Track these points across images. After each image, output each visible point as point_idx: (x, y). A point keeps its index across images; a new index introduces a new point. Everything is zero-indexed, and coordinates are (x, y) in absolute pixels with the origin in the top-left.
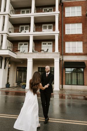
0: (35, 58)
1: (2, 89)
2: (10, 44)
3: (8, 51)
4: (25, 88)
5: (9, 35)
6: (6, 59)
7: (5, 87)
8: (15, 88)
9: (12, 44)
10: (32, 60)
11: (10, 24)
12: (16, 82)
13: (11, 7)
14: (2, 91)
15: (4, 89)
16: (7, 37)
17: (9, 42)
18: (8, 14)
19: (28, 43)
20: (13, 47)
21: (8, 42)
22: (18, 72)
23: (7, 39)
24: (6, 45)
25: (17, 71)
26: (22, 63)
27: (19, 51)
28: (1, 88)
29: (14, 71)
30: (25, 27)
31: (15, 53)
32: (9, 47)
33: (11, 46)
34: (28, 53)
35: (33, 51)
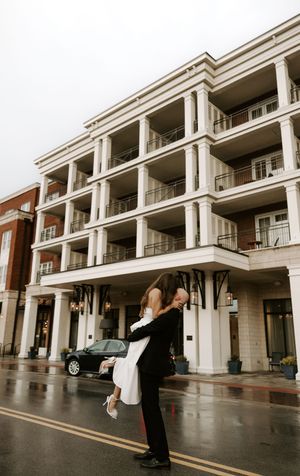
1: (214, 375)
2: (225, 227)
4: (294, 378)
5: (216, 199)
6: (215, 276)
7: (226, 372)
8: (261, 377)
9: (233, 227)
11: (217, 164)
12: (268, 356)
13: (216, 112)
14: (215, 383)
16: (213, 205)
17: (223, 220)
18: (206, 136)
20: (238, 234)
21: (220, 222)
22: (269, 317)
23: (212, 211)
24: (214, 232)
25: (266, 314)
26: (278, 284)
27: (260, 243)
28: (212, 373)
29: (256, 314)
30: (268, 159)
31: (243, 254)
32: (224, 237)
33: (230, 232)
34: (285, 247)
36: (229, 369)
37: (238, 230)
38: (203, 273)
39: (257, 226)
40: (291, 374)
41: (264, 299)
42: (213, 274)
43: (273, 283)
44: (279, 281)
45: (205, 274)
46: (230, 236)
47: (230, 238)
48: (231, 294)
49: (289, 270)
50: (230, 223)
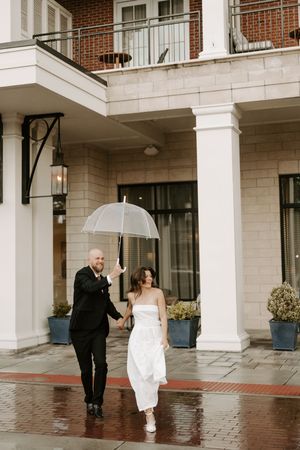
1: (19, 353)
4: (193, 344)
6: (27, 126)
7: (45, 340)
9: (64, 20)
10: (228, 120)
15: (36, 358)
20: (75, 33)
24: (24, 26)
26: (151, 151)
27: (124, 59)
28: (15, 347)
31: (95, 77)
32: (45, 38)
33: (58, 28)
34: (191, 65)
35: (234, 47)
36: (50, 335)
37: (74, 26)
39: (118, 17)
40: (187, 338)
41: (120, 183)
42: (22, 122)
43: (145, 149)
44: (154, 145)
45: (4, 120)
46: (58, 36)
47: (59, 42)
48: (65, 169)
49: (195, 117)
50: (59, 10)
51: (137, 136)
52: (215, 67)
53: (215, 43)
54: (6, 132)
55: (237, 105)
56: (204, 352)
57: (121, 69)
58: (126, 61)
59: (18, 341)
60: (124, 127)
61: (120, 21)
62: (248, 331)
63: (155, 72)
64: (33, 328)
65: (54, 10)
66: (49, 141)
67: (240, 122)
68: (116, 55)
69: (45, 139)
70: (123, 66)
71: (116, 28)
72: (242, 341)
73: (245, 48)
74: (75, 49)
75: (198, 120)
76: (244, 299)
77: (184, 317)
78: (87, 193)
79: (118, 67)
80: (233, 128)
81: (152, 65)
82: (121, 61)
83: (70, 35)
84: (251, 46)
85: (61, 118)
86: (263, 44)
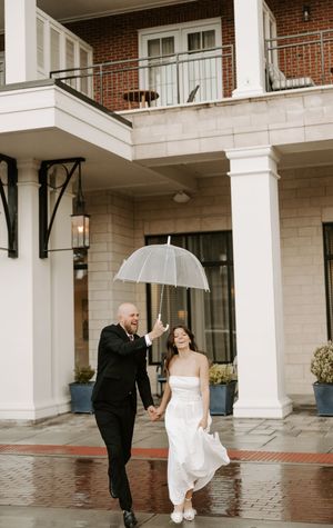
0: (292, 136)
1: (37, 423)
2: (69, 51)
3: (50, 95)
4: (229, 411)
7: (65, 409)
9: (83, 54)
10: (265, 164)
15: (56, 428)
17: (64, 33)
19: (215, 24)
20: (97, 69)
21: (54, 35)
23: (38, 6)
24: (40, 62)
26: (181, 198)
27: (151, 97)
28: (32, 417)
31: (119, 118)
32: (63, 75)
33: (77, 64)
34: (224, 104)
35: (271, 83)
36: (72, 403)
37: (95, 62)
38: (12, 164)
39: (143, 51)
40: (223, 405)
41: (147, 233)
42: (39, 167)
43: (174, 195)
44: (184, 192)
45: (19, 166)
46: (77, 73)
47: (78, 79)
48: (87, 219)
49: (228, 161)
50: (78, 43)
51: (165, 182)
52: (250, 107)
53: (250, 79)
54: (21, 179)
55: (275, 148)
56: (242, 420)
57: (147, 109)
58: (153, 99)
59: (36, 410)
60: (151, 171)
61: (146, 56)
62: (290, 397)
63: (185, 111)
64: (53, 396)
65: (72, 44)
66: (69, 188)
67: (278, 165)
68: (142, 93)
69: (64, 186)
70: (149, 106)
71: (141, 64)
72: (284, 407)
73: (283, 86)
74: (97, 87)
75: (233, 164)
76: (285, 361)
77: (219, 381)
78: (111, 245)
79: (143, 106)
80: (270, 173)
81: (181, 104)
82: (147, 100)
83: (91, 71)
84: (289, 83)
85: (82, 163)
86: (302, 81)
